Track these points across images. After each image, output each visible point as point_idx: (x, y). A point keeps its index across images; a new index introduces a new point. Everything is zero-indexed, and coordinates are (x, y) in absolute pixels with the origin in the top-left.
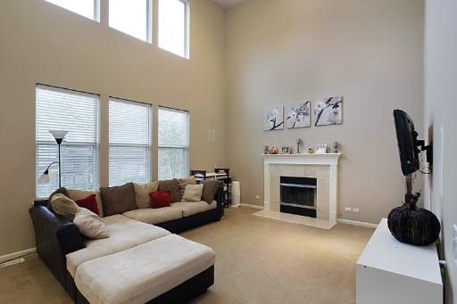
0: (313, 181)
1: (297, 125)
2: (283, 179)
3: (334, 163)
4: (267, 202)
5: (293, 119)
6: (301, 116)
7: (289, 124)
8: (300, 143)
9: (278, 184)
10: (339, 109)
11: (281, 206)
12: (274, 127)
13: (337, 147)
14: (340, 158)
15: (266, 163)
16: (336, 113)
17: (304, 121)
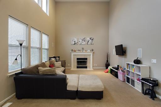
0: (86, 59)
1: (82, 44)
2: (78, 59)
3: (92, 54)
4: (72, 66)
5: (81, 42)
6: (83, 41)
7: (79, 43)
8: (83, 49)
9: (76, 60)
10: (93, 41)
11: (77, 67)
12: (75, 44)
13: (92, 50)
14: (93, 53)
15: (72, 54)
16: (92, 42)
17: (84, 43)
